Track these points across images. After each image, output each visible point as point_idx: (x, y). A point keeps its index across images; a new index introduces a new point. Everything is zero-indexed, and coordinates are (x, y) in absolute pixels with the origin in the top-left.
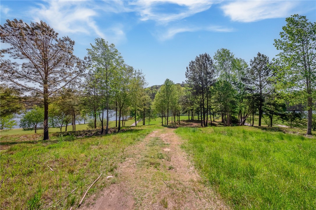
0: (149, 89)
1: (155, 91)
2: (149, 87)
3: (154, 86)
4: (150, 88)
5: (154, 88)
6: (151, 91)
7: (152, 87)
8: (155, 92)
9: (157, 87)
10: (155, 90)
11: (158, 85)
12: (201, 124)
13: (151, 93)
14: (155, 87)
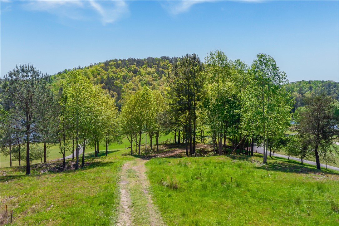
0: (101, 67)
1: (114, 73)
2: (100, 63)
3: (111, 61)
4: (103, 65)
5: (112, 65)
6: (106, 72)
7: (107, 64)
8: (114, 75)
9: (117, 64)
10: (114, 69)
11: (120, 60)
12: (185, 151)
13: (105, 77)
14: (113, 63)
